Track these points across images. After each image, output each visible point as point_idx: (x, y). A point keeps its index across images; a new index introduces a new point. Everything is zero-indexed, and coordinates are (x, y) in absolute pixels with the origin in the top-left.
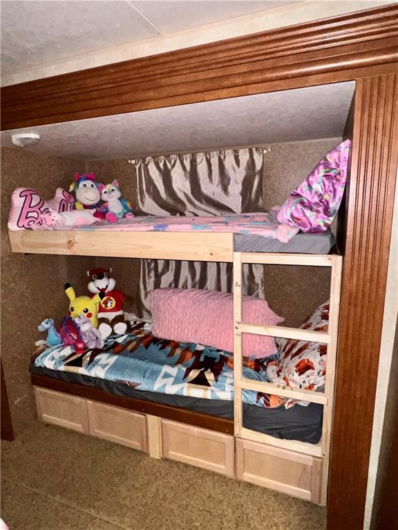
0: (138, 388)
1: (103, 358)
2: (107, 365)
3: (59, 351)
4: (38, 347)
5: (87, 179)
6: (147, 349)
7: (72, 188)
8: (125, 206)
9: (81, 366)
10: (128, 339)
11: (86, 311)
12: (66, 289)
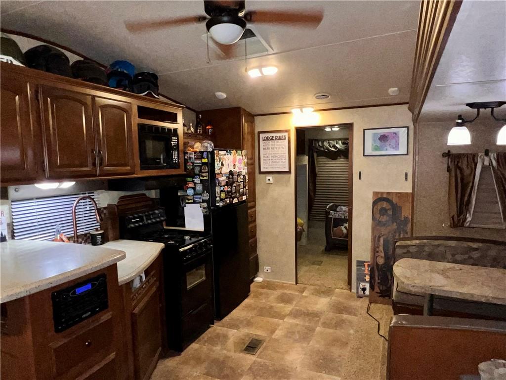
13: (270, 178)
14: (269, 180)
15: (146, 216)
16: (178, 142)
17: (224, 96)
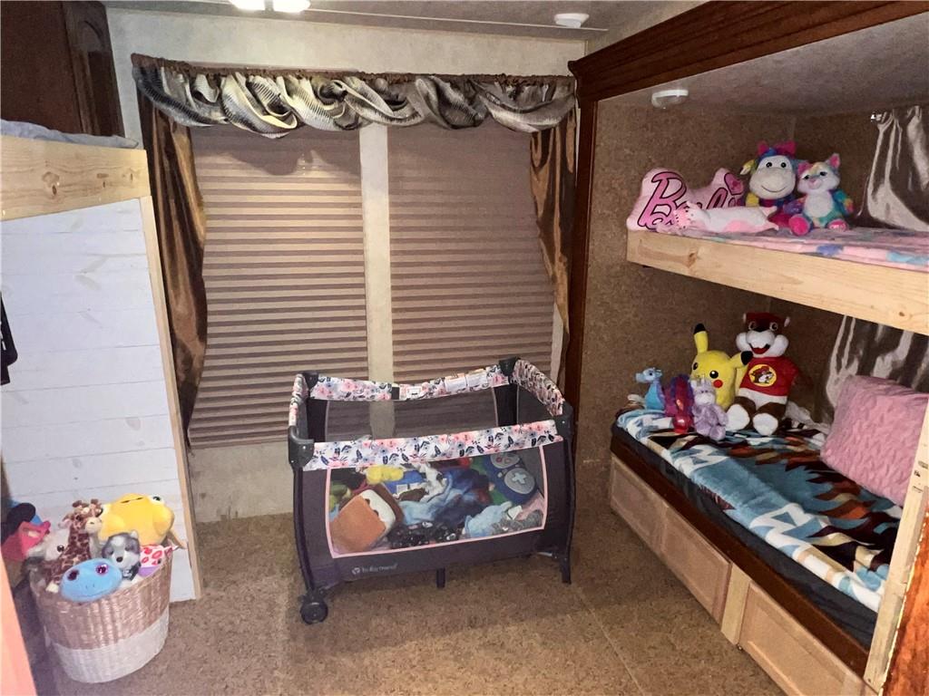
0: (728, 512)
1: (705, 451)
2: (702, 462)
3: (654, 419)
4: (630, 402)
5: (778, 152)
6: (787, 470)
7: (746, 168)
8: (838, 205)
9: (667, 447)
10: (769, 446)
11: (715, 375)
12: (695, 333)
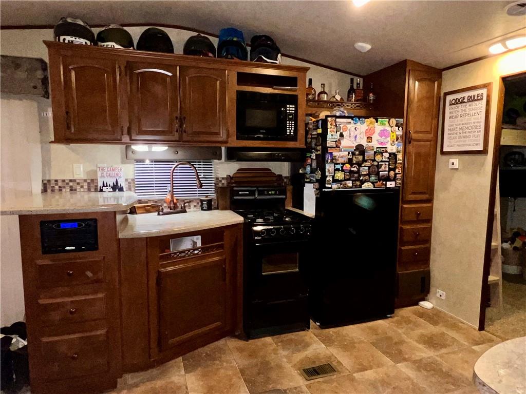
13: (456, 161)
14: (453, 164)
15: (258, 191)
16: (296, 110)
17: (368, 47)
